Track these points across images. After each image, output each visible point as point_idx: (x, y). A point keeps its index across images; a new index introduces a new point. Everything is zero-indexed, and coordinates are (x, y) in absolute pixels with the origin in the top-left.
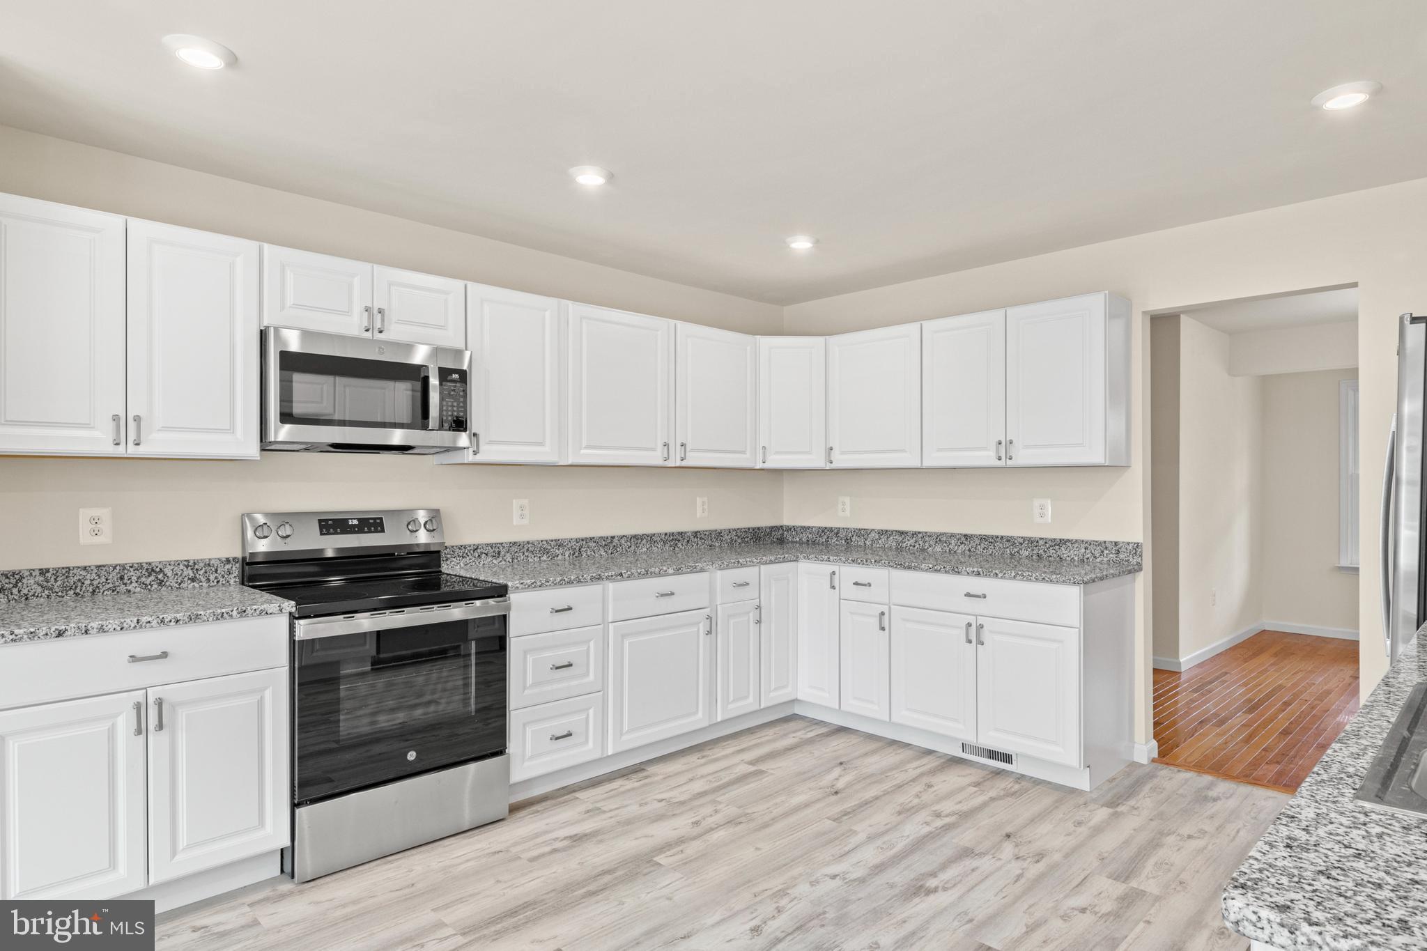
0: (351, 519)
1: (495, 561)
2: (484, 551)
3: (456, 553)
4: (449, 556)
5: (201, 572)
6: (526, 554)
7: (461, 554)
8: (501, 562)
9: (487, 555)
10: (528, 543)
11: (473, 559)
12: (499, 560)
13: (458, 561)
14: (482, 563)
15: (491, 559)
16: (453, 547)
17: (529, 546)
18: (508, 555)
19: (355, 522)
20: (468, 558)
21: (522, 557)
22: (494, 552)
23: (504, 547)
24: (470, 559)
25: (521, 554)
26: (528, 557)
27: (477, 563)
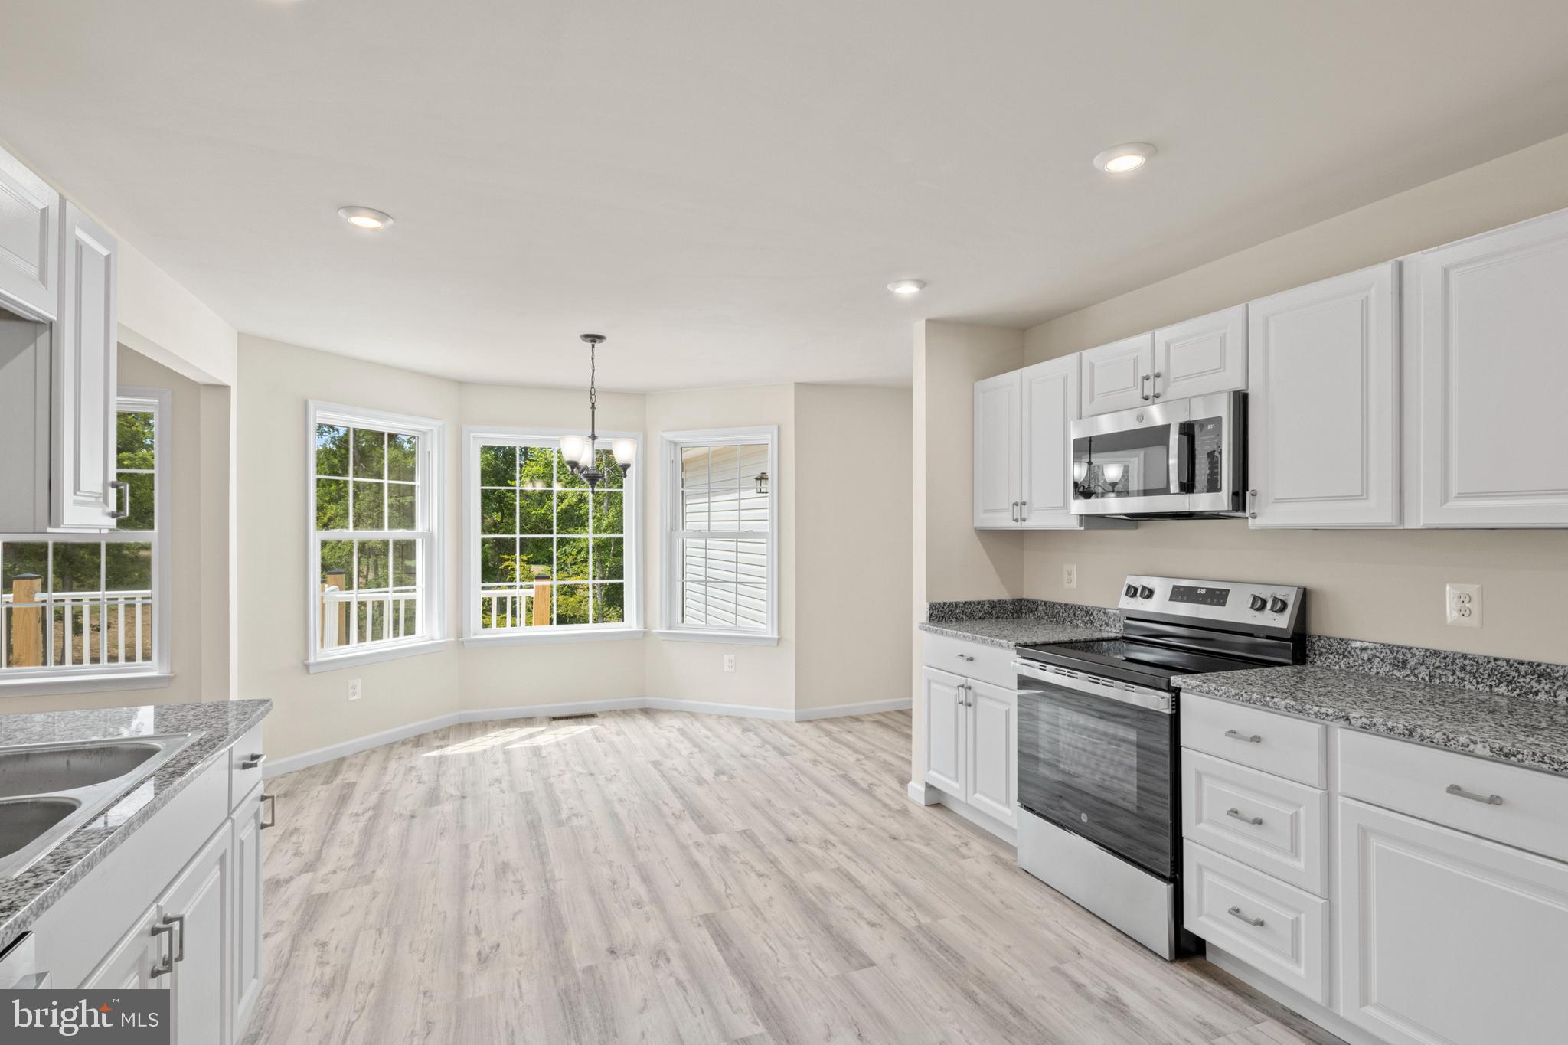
0: (1201, 588)
1: (1396, 673)
2: (1378, 654)
3: (1334, 648)
4: (1323, 650)
5: (1112, 620)
6: (1462, 675)
7: (1341, 651)
8: (1408, 676)
9: (1382, 660)
10: (1464, 656)
11: (1360, 662)
12: (1404, 673)
13: (1336, 660)
14: (1374, 671)
15: (1389, 668)
16: (1329, 639)
17: (1467, 662)
18: (1423, 668)
19: (1203, 592)
20: (1352, 659)
21: (1451, 679)
22: (1395, 658)
23: (1414, 655)
24: (1355, 661)
25: (1449, 673)
26: (1463, 679)
27: (1366, 669)
